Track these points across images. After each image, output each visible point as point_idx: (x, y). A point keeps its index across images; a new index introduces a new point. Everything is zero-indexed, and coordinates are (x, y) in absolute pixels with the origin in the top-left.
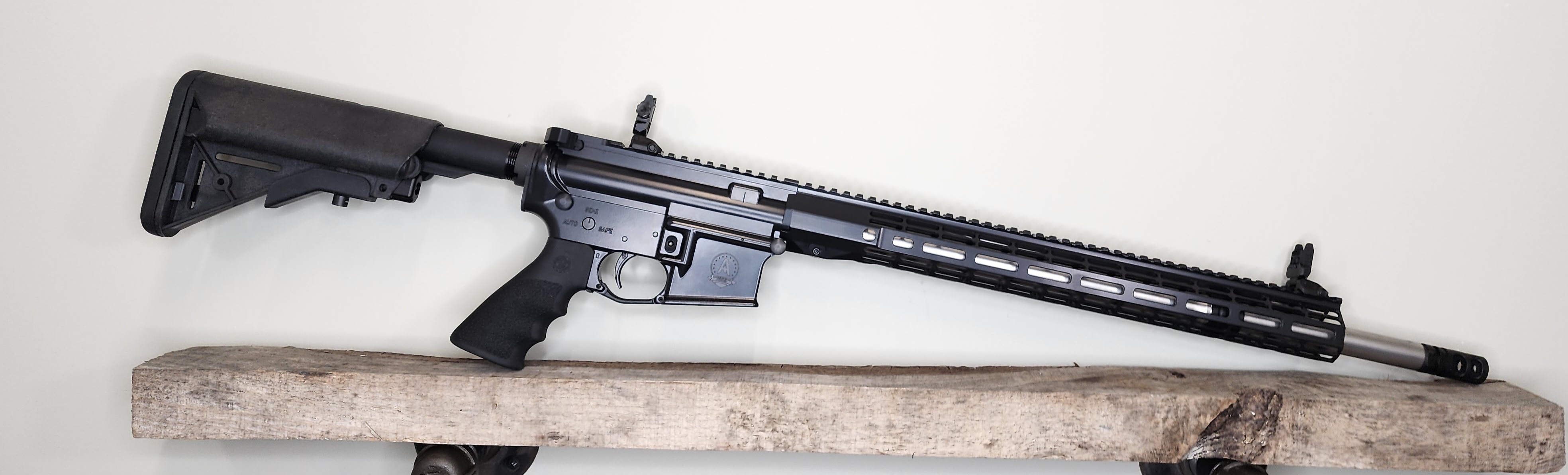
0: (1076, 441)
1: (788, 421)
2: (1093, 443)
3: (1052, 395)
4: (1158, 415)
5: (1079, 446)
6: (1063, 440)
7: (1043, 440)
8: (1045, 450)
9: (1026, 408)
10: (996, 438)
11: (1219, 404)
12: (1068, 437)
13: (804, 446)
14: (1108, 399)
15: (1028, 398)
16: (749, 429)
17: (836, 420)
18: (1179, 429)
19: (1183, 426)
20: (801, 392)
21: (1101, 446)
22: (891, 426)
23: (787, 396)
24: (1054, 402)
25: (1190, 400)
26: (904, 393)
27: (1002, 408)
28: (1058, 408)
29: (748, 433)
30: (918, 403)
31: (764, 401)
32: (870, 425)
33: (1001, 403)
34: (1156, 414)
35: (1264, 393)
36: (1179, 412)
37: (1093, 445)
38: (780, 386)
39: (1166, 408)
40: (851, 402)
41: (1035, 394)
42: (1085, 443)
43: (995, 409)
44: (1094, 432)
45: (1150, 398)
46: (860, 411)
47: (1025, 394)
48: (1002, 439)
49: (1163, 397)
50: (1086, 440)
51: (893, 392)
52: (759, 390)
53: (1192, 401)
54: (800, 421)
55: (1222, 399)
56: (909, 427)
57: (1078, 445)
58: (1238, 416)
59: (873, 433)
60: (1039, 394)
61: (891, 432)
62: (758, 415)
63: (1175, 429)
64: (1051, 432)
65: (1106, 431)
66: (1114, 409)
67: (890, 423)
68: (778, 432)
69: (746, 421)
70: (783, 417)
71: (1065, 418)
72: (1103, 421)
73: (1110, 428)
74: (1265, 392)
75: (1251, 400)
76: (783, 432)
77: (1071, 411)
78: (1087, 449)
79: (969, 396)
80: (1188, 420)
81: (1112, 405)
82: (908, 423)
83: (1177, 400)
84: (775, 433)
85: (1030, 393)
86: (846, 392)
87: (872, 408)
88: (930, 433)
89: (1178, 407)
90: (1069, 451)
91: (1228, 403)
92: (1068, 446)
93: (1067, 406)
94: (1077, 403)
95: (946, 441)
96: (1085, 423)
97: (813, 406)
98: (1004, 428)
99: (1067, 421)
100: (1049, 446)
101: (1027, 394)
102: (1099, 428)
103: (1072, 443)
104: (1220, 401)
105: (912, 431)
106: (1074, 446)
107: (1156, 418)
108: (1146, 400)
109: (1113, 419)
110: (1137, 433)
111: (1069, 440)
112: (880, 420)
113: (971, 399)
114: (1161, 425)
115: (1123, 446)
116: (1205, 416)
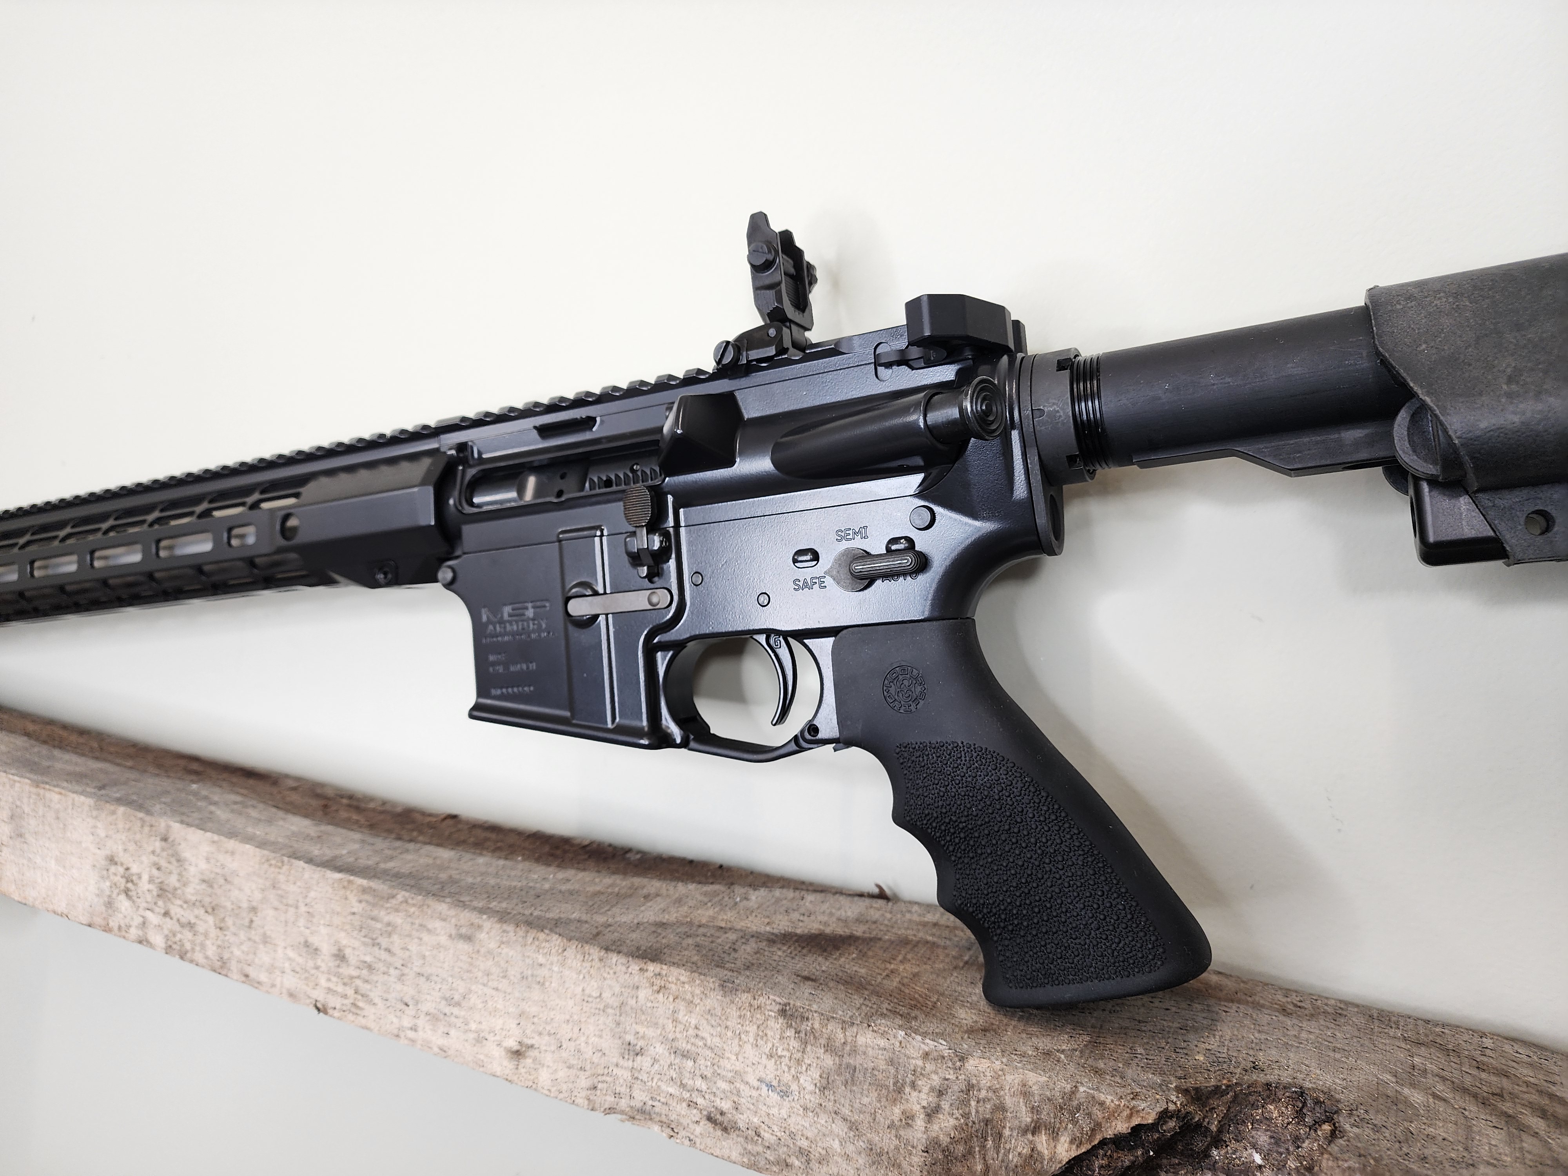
0: (700, 1101)
1: (186, 902)
2: (742, 1120)
3: (652, 968)
4: (915, 1094)
5: (709, 1119)
6: (671, 1090)
7: (627, 1075)
8: (633, 1103)
9: (592, 987)
10: (530, 1042)
11: (1098, 1114)
12: (683, 1086)
13: (207, 958)
14: (783, 1012)
15: (596, 963)
16: (134, 902)
17: (254, 919)
18: (970, 1152)
19: (983, 1147)
20: (205, 848)
21: (762, 1133)
22: (340, 957)
23: (187, 854)
24: (655, 988)
25: (1009, 1078)
26: (364, 890)
27: (544, 972)
28: (663, 1005)
29: (132, 907)
30: (386, 919)
31: (153, 852)
32: (307, 944)
33: (541, 959)
34: (907, 1090)
35: (1304, 1104)
36: (973, 1103)
37: (741, 1125)
38: (176, 827)
39: (936, 1080)
40: (279, 889)
41: (614, 958)
42: (722, 1113)
43: (530, 972)
44: (746, 1091)
45: (892, 1041)
46: (292, 910)
47: (592, 951)
48: (543, 1048)
49: (930, 1044)
50: (726, 1105)
51: (346, 884)
52: (146, 829)
53: (1012, 1080)
54: (203, 906)
55: (1109, 1099)
56: (370, 967)
57: (705, 1113)
58: (1206, 1155)
59: (311, 964)
60: (623, 960)
61: (341, 970)
62: (145, 877)
63: (960, 1149)
64: (644, 1062)
65: (774, 1097)
66: (794, 1044)
67: (339, 950)
68: (171, 918)
69: (130, 885)
70: (179, 892)
71: (678, 1035)
72: (770, 1070)
73: (785, 1094)
74: (1310, 1103)
75: (1258, 1113)
76: (178, 920)
77: (694, 1022)
78: (725, 1130)
79: (480, 927)
80: (1000, 1135)
81: (790, 1033)
82: (368, 959)
83: (971, 1064)
84: (168, 919)
85: (603, 953)
86: (271, 865)
87: (311, 910)
88: (409, 992)
89: (970, 1087)
90: (685, 1122)
91: (1130, 1116)
92: (682, 1108)
93: (681, 1006)
94: (709, 1003)
95: (434, 1018)
96: (724, 1063)
97: (222, 881)
98: (546, 1023)
99: (683, 1045)
100: (640, 1096)
101: (595, 952)
102: (756, 1084)
103: (691, 1104)
104: (1102, 1104)
105: (375, 978)
106: (695, 1114)
107: (907, 1100)
108: (882, 1043)
109: (793, 1071)
110: (854, 1126)
111: (686, 1095)
112: (323, 940)
113: (482, 936)
114: (920, 1122)
115: (817, 1151)
116: (1054, 1134)
